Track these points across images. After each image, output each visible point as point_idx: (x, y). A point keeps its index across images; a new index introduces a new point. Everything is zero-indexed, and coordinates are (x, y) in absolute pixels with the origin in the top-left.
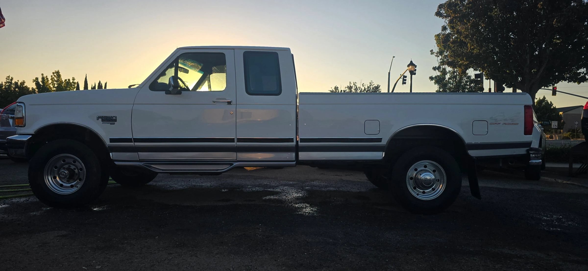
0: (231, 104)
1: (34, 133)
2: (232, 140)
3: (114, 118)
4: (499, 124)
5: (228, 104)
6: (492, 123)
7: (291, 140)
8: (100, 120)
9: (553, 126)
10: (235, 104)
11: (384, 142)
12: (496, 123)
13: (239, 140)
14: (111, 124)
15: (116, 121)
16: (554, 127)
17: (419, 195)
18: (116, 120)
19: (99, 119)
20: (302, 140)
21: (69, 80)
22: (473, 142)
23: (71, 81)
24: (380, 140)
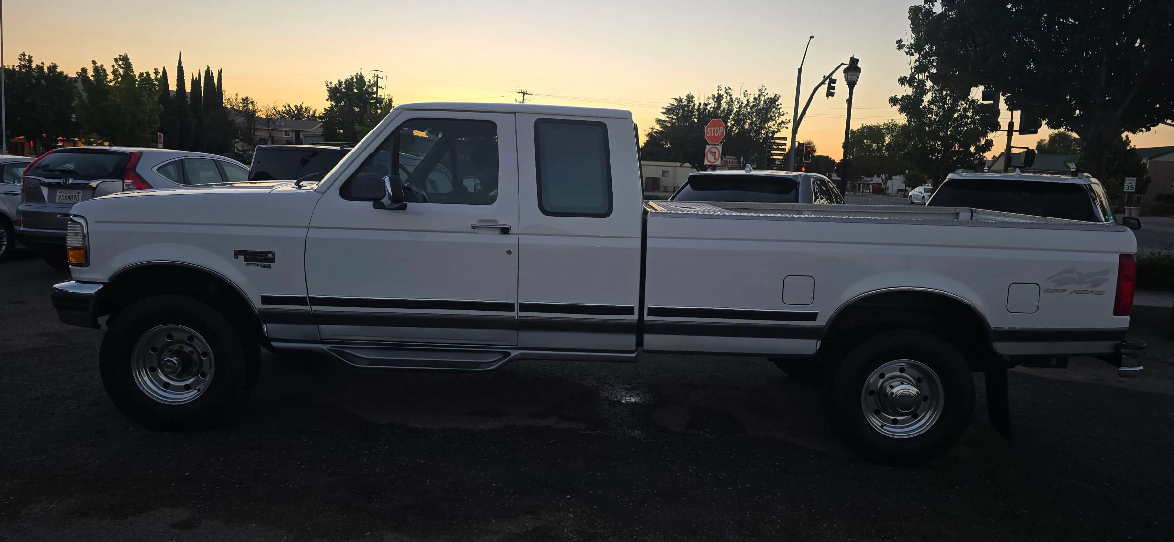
0: (509, 234)
1: (107, 281)
2: (509, 307)
3: (270, 255)
4: (1064, 291)
5: (501, 234)
6: (1050, 289)
7: (629, 311)
8: (241, 257)
9: (1126, 187)
10: (516, 234)
11: (821, 321)
12: (1057, 291)
13: (524, 307)
14: (263, 267)
15: (274, 262)
16: (1129, 190)
17: (885, 427)
18: (273, 260)
19: (239, 256)
20: (653, 312)
21: (148, 73)
22: (1006, 328)
23: (153, 76)
24: (813, 316)
